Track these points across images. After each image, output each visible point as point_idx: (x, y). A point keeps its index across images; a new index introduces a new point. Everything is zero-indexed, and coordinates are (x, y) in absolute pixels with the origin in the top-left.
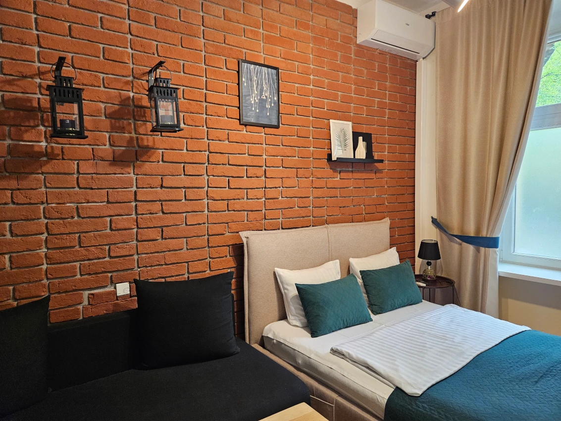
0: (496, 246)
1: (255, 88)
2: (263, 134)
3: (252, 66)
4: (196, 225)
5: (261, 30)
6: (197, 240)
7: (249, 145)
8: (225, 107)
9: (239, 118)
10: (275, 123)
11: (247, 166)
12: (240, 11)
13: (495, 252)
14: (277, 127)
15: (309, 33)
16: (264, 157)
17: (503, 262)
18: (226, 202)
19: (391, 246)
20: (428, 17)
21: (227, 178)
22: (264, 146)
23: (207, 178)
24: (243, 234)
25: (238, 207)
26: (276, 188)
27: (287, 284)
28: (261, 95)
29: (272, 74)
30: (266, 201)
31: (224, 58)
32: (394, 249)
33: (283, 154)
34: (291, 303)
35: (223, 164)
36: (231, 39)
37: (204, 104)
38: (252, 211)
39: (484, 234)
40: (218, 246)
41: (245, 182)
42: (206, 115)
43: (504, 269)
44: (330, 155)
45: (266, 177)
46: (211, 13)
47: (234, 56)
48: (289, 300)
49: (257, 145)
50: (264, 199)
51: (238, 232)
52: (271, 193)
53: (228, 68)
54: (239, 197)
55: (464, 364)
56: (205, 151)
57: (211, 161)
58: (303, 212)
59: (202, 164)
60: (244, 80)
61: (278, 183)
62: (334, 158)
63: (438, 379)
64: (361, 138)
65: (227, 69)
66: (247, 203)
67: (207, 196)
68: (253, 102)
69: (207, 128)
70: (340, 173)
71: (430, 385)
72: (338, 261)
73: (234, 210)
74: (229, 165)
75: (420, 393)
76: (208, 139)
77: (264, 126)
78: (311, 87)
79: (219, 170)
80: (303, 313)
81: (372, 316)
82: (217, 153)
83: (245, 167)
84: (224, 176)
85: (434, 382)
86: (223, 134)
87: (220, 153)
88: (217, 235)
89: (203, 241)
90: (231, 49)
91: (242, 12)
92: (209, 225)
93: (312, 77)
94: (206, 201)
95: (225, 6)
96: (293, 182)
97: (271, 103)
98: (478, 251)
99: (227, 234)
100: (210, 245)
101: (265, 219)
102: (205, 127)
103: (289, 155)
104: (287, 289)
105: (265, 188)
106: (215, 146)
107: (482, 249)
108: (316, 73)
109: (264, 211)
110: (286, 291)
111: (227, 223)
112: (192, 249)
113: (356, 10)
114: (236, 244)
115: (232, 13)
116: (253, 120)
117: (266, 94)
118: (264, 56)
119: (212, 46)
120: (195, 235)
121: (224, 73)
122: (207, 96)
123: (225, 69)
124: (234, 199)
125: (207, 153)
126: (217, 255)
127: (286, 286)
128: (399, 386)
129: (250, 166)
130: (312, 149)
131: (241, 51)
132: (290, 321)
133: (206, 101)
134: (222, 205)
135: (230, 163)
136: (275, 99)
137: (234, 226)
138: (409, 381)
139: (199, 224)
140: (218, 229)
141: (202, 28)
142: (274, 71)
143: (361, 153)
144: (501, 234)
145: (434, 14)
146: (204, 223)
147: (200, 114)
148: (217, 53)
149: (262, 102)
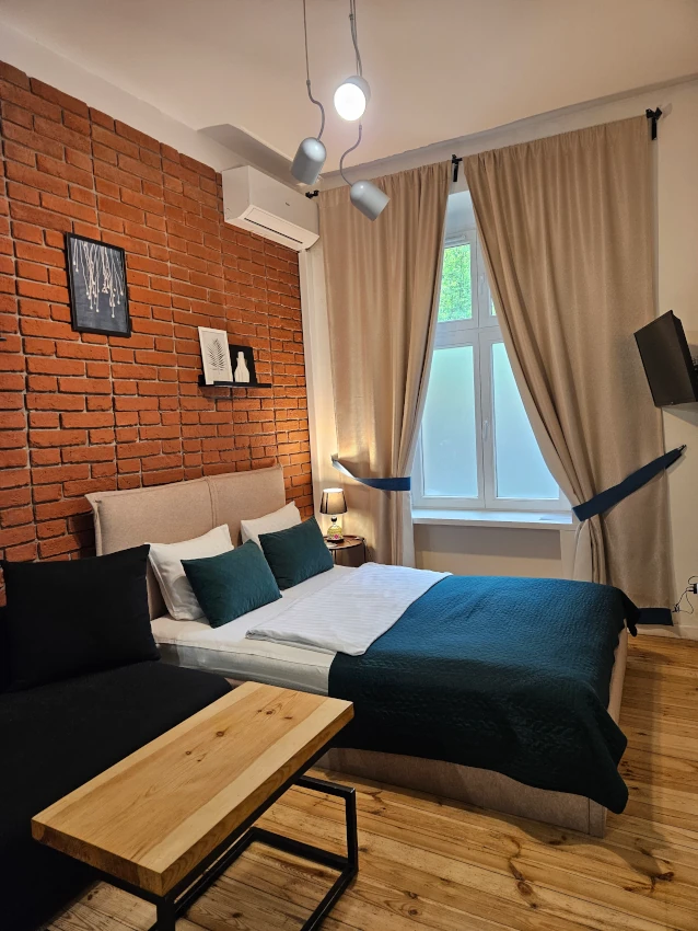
0: (408, 488)
1: (91, 277)
2: (107, 346)
3: (86, 244)
4: (13, 487)
5: (93, 191)
6: (17, 512)
7: (88, 362)
8: (49, 304)
9: (70, 320)
10: (122, 328)
11: (86, 393)
12: (61, 159)
13: (408, 495)
14: (127, 336)
15: (160, 200)
16: (111, 379)
17: (415, 508)
18: (58, 450)
19: (288, 500)
20: (309, 196)
21: (58, 413)
22: (110, 362)
23: (26, 413)
24: (92, 498)
25: (77, 457)
26: (131, 426)
27: (166, 564)
28: (101, 287)
29: (114, 257)
30: (119, 446)
31: (41, 228)
32: (292, 504)
33: (138, 376)
34: (174, 589)
35: (50, 392)
36: (50, 200)
37: (16, 298)
38: (98, 462)
39: (394, 474)
40: (51, 519)
41: (84, 418)
42: (20, 314)
43: (418, 516)
44: (202, 378)
45: (115, 410)
46: (19, 159)
47: (58, 227)
48: (171, 585)
49: (100, 362)
50: (114, 444)
51: (83, 495)
52: (125, 434)
53: (50, 243)
54: (78, 441)
55: (399, 616)
56: (22, 371)
57: (32, 385)
58: (172, 460)
59: (17, 391)
60: (74, 263)
61: (133, 418)
62: (209, 381)
63: (378, 635)
64: (241, 354)
65: (47, 245)
66: (90, 450)
67: (29, 441)
68: (90, 298)
69: (22, 335)
70: (216, 403)
71: (372, 641)
72: (226, 526)
73: (71, 463)
74: (60, 392)
75: (364, 650)
76: (24, 352)
77: (108, 334)
78: (169, 279)
79: (45, 400)
80: (193, 600)
81: (281, 592)
82: (40, 374)
83: (84, 396)
84: (53, 410)
85: (375, 638)
86: (48, 346)
87: (46, 374)
88: (50, 501)
89: (25, 513)
90: (51, 215)
91: (64, 162)
92: (34, 487)
93: (169, 264)
94: (26, 449)
95: (38, 150)
96: (153, 417)
97: (116, 300)
98: (388, 496)
99: (63, 500)
100: (38, 519)
101: (118, 472)
102: (19, 334)
103: (146, 377)
104: (166, 571)
105: (115, 426)
106: (36, 363)
107: (393, 493)
108: (173, 258)
109: (115, 461)
110: (165, 574)
111: (62, 483)
112: (9, 527)
113: (220, 175)
114: (78, 514)
115: (49, 163)
116: (92, 325)
117: (108, 287)
118: (100, 229)
119: (23, 208)
120: (13, 503)
121: (44, 252)
122: (20, 285)
123: (44, 246)
124: (71, 445)
125: (25, 374)
126: (50, 534)
127: (164, 567)
128: (340, 650)
129: (91, 394)
130: (176, 368)
131: (67, 220)
132: (175, 615)
133: (17, 294)
134: (53, 454)
135: (61, 389)
136: (122, 293)
137: (73, 488)
138: (349, 641)
139: (19, 486)
140: (48, 492)
141: (5, 180)
142: (117, 253)
143: (243, 375)
144: (411, 474)
145: (316, 193)
146: (26, 485)
147: (9, 312)
148: (30, 220)
149: (104, 298)
